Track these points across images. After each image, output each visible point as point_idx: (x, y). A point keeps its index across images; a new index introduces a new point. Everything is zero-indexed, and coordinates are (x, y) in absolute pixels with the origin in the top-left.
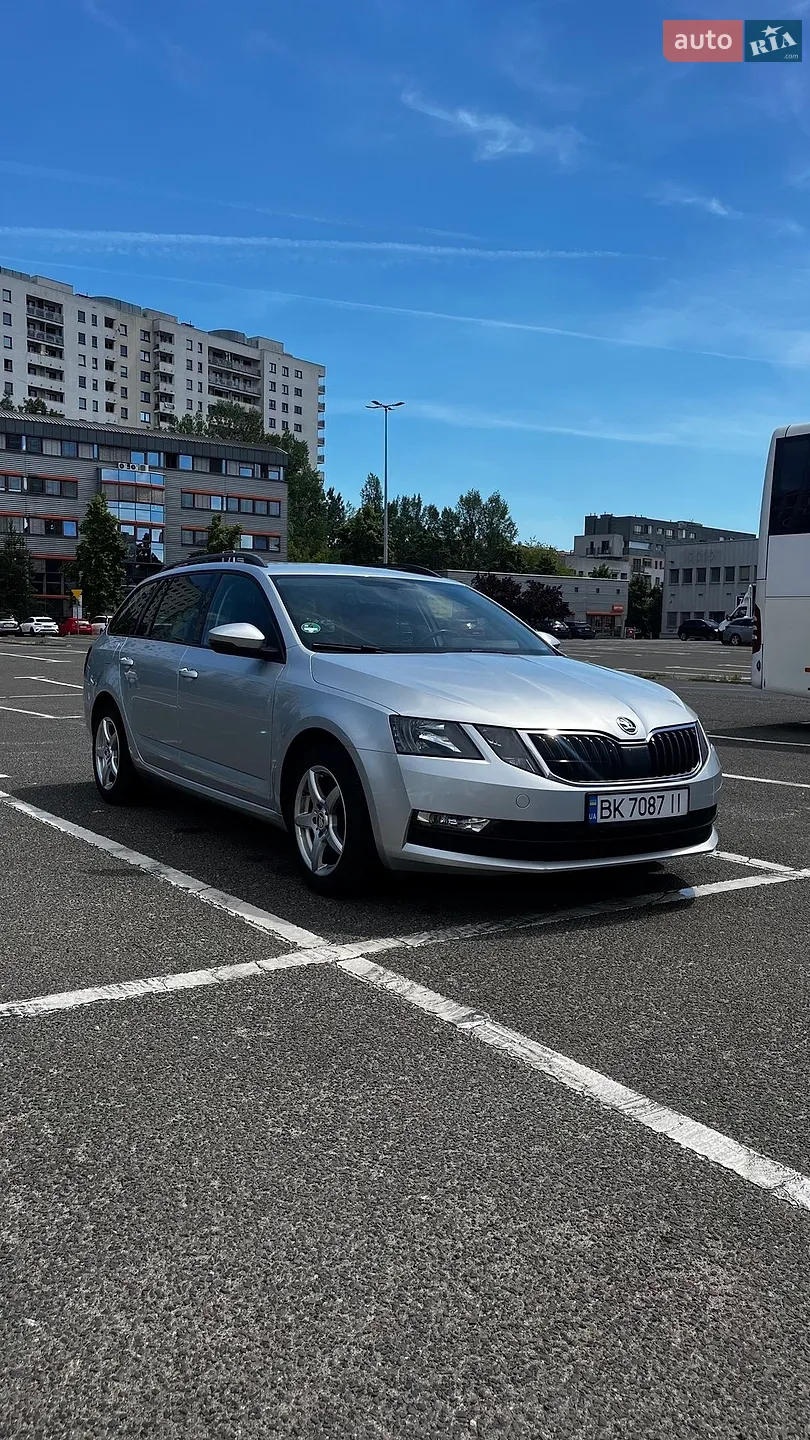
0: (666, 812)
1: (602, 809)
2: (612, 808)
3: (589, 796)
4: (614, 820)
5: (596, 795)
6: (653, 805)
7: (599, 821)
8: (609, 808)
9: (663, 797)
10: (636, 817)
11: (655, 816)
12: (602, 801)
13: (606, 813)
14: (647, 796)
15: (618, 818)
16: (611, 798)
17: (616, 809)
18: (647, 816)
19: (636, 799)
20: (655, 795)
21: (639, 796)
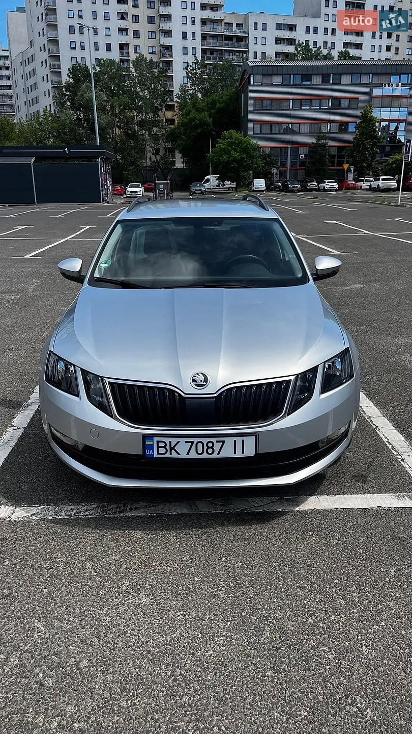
0: (227, 452)
1: (158, 447)
2: (168, 447)
3: (145, 437)
4: (171, 456)
5: (151, 436)
6: (212, 448)
7: (156, 455)
8: (165, 447)
9: (223, 442)
10: (193, 455)
11: (215, 456)
12: (158, 442)
13: (162, 450)
14: (205, 441)
15: (174, 455)
16: (167, 440)
17: (171, 449)
18: (205, 455)
19: (192, 443)
20: (214, 440)
21: (196, 440)
